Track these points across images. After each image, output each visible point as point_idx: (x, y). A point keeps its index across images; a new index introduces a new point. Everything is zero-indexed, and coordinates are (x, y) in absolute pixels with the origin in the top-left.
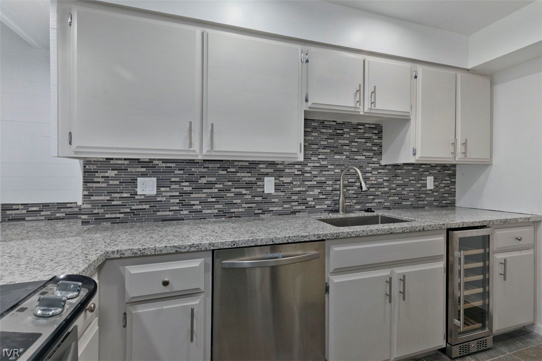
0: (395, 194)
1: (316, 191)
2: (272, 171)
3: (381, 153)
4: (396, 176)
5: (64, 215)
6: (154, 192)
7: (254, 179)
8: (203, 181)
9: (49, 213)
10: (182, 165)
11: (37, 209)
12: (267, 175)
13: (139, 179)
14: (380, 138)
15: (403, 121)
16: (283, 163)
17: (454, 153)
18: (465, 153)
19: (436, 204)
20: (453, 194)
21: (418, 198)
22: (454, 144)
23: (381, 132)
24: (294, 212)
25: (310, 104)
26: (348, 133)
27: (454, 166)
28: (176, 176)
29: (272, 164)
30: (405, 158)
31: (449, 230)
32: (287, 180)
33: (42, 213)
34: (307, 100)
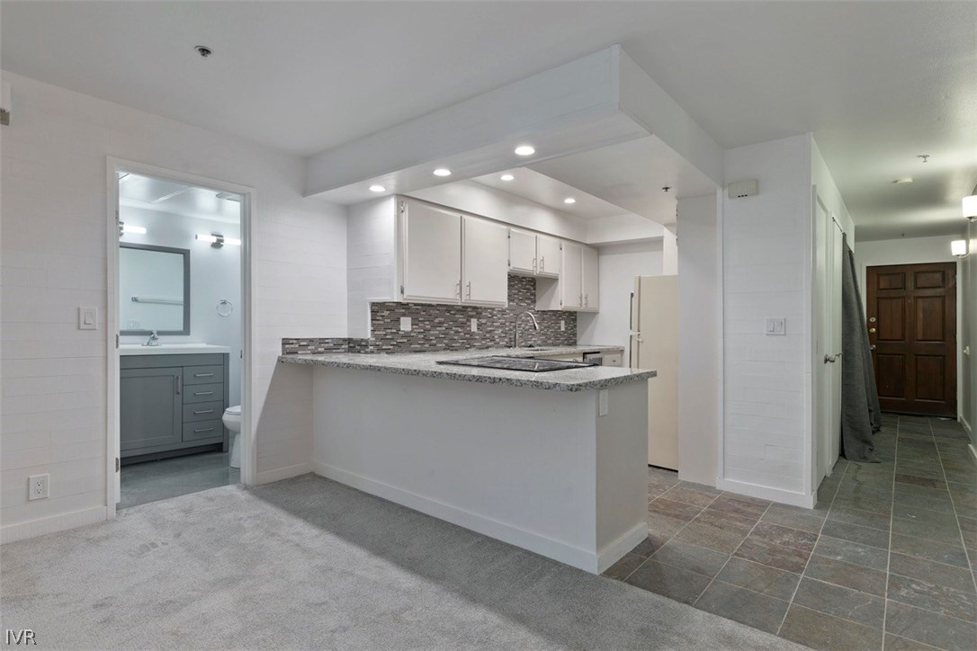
0: (544, 335)
1: (500, 330)
2: (474, 313)
3: (535, 302)
4: (544, 320)
5: (323, 349)
6: (410, 329)
7: (465, 320)
8: (437, 320)
9: (313, 347)
10: (425, 308)
11: (305, 343)
12: (472, 317)
13: (402, 318)
14: (535, 289)
15: (552, 281)
16: (481, 308)
17: (581, 305)
18: (586, 304)
19: (566, 342)
20: (575, 335)
21: (557, 339)
22: (581, 298)
23: (535, 284)
24: (487, 348)
25: (511, 268)
26: (517, 284)
27: (576, 312)
28: (422, 316)
29: (475, 308)
30: (555, 306)
31: (585, 354)
32: (484, 321)
33: (309, 348)
34: (509, 265)
